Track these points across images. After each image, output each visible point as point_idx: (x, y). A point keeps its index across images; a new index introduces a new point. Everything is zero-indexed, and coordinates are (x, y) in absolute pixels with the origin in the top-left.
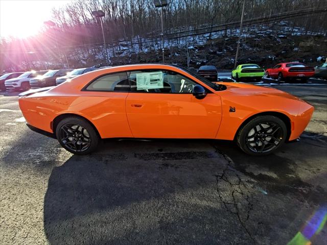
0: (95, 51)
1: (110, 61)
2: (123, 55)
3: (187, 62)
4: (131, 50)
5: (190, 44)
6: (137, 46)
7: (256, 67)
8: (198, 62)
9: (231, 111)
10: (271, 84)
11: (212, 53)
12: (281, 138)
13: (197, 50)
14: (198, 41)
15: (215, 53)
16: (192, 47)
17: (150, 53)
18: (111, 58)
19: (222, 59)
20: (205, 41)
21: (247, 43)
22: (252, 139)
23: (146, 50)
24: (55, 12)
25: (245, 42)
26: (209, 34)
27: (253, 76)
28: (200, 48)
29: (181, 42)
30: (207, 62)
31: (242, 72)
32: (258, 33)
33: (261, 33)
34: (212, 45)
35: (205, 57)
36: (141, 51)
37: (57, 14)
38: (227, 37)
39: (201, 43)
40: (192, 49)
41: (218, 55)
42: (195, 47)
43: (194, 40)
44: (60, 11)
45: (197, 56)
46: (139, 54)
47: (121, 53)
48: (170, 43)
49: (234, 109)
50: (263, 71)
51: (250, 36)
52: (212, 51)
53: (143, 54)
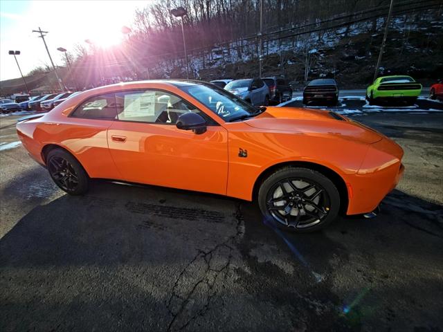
0: (182, 62)
1: (198, 75)
2: (215, 66)
3: (304, 73)
4: (226, 59)
5: (312, 46)
6: (234, 53)
7: (408, 81)
8: (323, 73)
9: (241, 155)
10: (431, 110)
11: (347, 59)
12: (328, 209)
13: (322, 55)
14: (326, 40)
15: (352, 58)
16: (314, 51)
17: (252, 61)
18: (200, 70)
19: (364, 68)
20: (337, 41)
21: (410, 41)
22: (280, 204)
23: (246, 58)
24: (138, 14)
25: (407, 38)
26: (344, 29)
27: (399, 95)
28: (328, 51)
29: (298, 45)
30: (336, 73)
31: (379, 88)
32: (434, 24)
33: (437, 24)
34: (348, 47)
35: (335, 66)
36: (239, 60)
37: (141, 16)
38: (375, 32)
39: (330, 44)
40: (315, 53)
41: (357, 62)
42: (320, 51)
43: (319, 40)
44: (145, 13)
45: (321, 63)
46: (237, 64)
47: (214, 64)
48: (282, 46)
49: (246, 153)
50: (419, 87)
51: (418, 29)
52: (347, 55)
53: (242, 63)
